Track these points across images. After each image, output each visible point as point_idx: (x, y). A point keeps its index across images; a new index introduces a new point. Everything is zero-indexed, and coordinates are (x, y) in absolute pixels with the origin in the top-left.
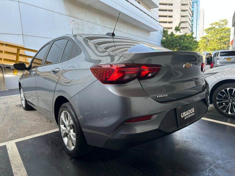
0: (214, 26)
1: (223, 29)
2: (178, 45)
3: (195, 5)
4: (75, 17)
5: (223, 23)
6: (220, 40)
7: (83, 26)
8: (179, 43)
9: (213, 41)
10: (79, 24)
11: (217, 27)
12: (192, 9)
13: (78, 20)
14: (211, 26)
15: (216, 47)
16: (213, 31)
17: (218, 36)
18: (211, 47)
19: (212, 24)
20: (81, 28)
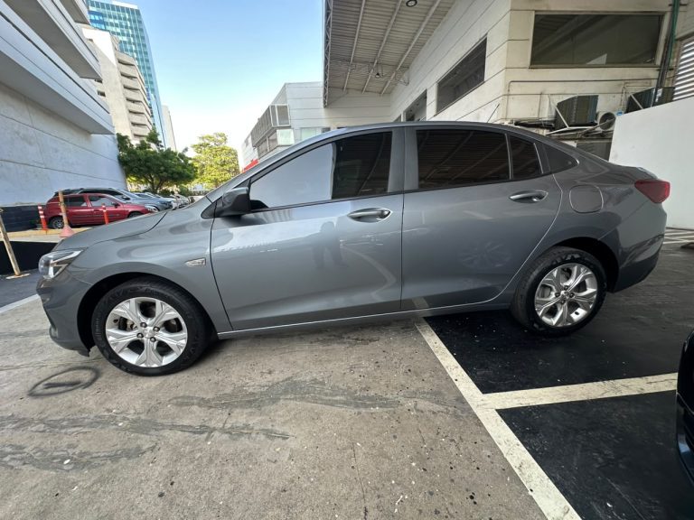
0: (207, 142)
1: (223, 149)
2: (162, 168)
3: (152, 95)
5: (220, 139)
6: (222, 166)
8: (163, 165)
9: (211, 166)
11: (212, 144)
12: (149, 102)
14: (202, 142)
15: (217, 177)
16: (207, 149)
17: (218, 159)
18: (209, 177)
19: (203, 138)
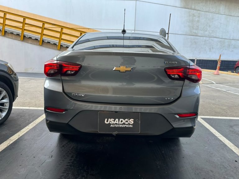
4: (191, 9)
7: (199, 17)
10: (195, 16)
13: (195, 11)
20: (196, 20)
